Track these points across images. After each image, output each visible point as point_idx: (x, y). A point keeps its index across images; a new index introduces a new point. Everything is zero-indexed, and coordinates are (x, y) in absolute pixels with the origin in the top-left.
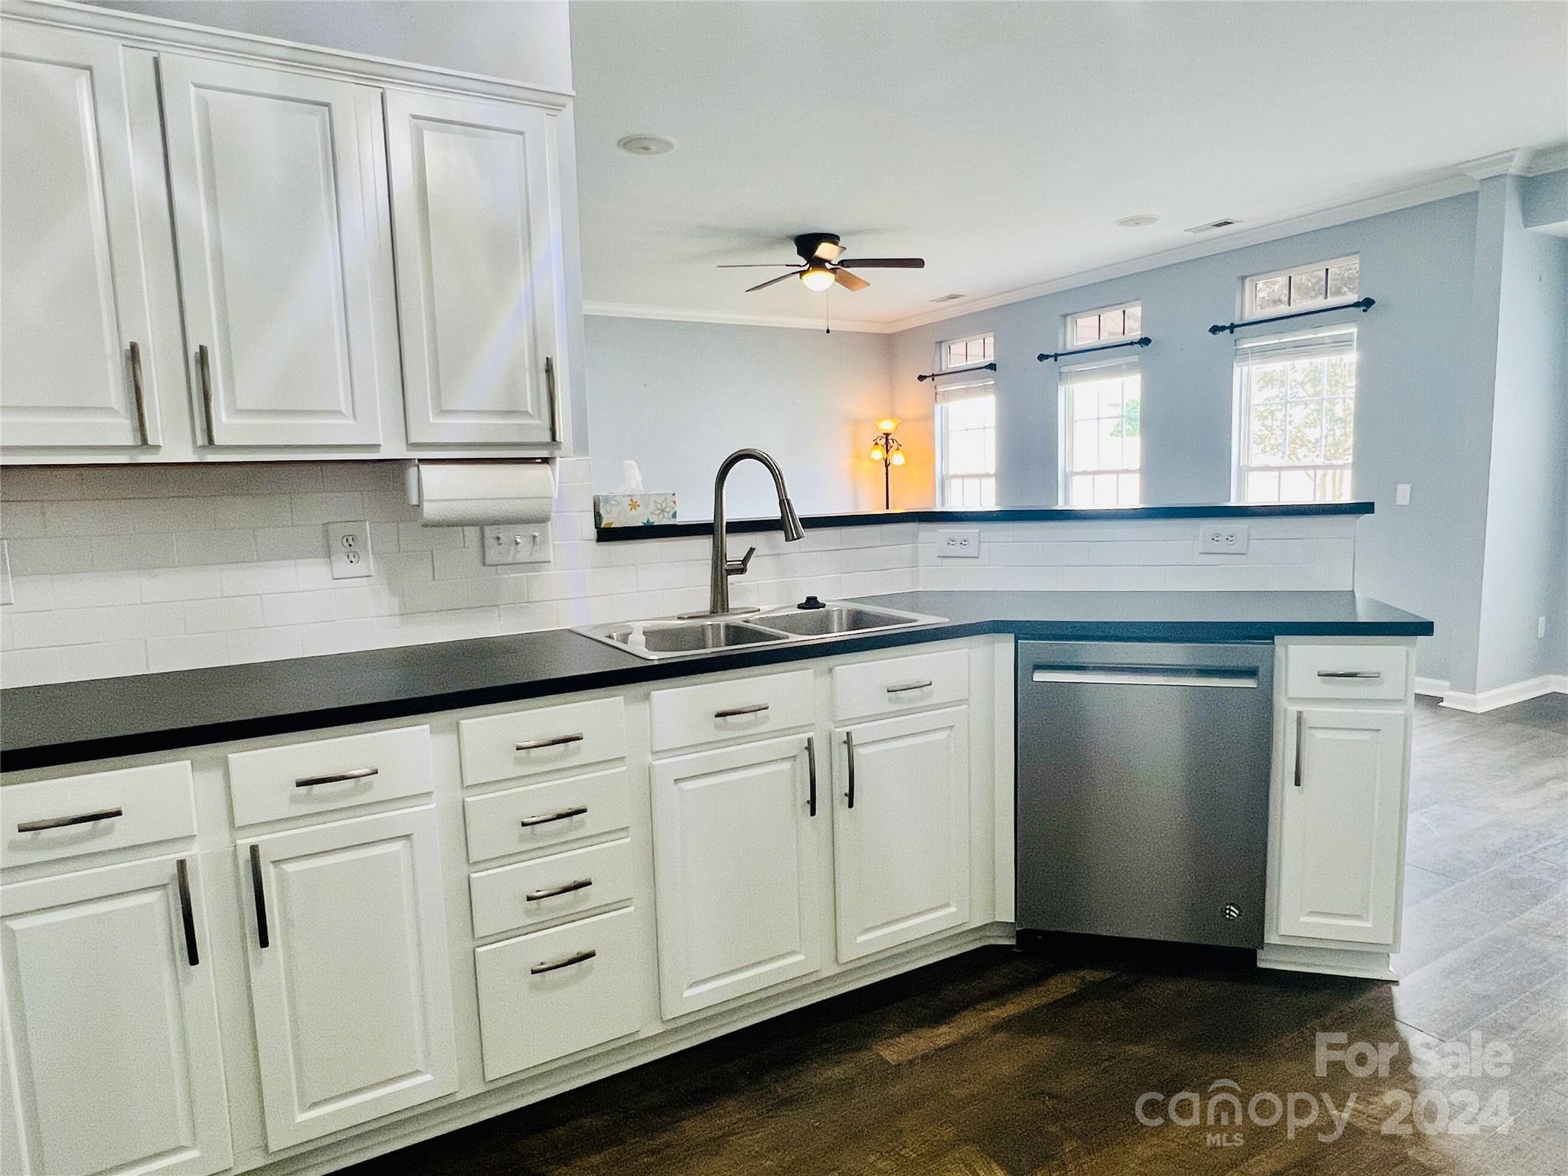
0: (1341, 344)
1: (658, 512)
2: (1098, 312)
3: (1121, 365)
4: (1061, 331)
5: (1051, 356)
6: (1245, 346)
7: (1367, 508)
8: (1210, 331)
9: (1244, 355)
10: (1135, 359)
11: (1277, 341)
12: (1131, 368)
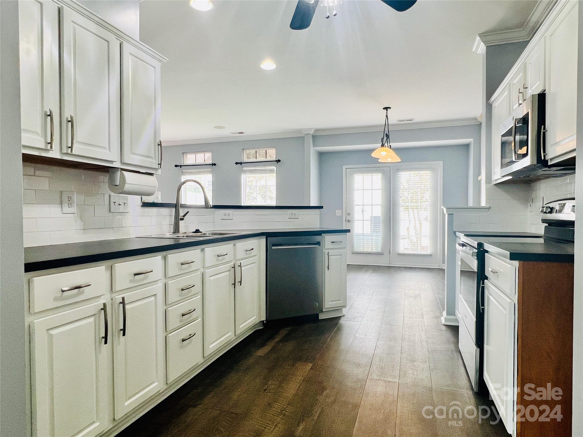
0: (271, 171)
1: (156, 198)
2: (195, 153)
3: (205, 171)
4: (182, 157)
5: (179, 166)
6: (245, 169)
7: (321, 207)
8: (235, 163)
9: (245, 172)
10: (210, 170)
11: (254, 169)
12: (208, 172)
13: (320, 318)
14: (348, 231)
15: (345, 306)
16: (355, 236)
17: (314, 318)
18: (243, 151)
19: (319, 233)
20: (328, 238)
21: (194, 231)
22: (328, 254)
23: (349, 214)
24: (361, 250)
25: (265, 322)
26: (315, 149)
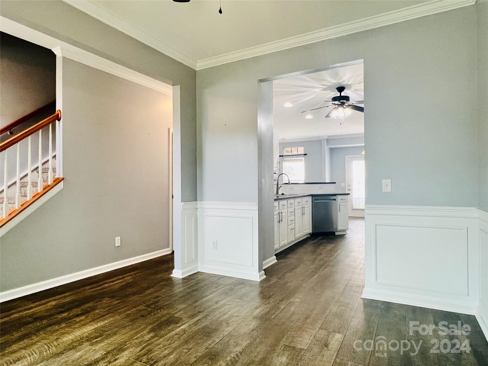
0: (302, 160)
6: (285, 159)
8: (279, 156)
9: (285, 161)
13: (336, 234)
14: (349, 194)
15: (347, 229)
16: (354, 199)
17: (333, 233)
18: (284, 149)
19: (335, 195)
20: (339, 198)
21: (282, 194)
22: (339, 205)
23: (349, 186)
24: (358, 208)
25: (311, 234)
26: (328, 147)
